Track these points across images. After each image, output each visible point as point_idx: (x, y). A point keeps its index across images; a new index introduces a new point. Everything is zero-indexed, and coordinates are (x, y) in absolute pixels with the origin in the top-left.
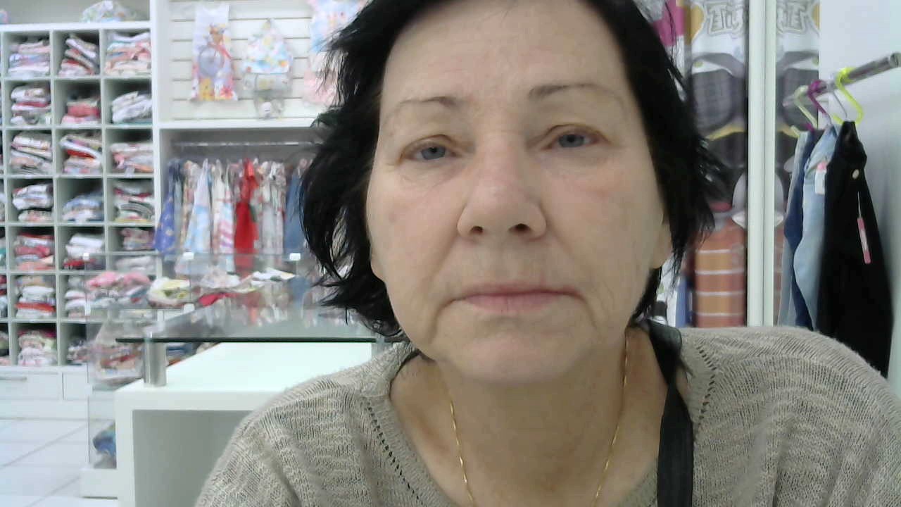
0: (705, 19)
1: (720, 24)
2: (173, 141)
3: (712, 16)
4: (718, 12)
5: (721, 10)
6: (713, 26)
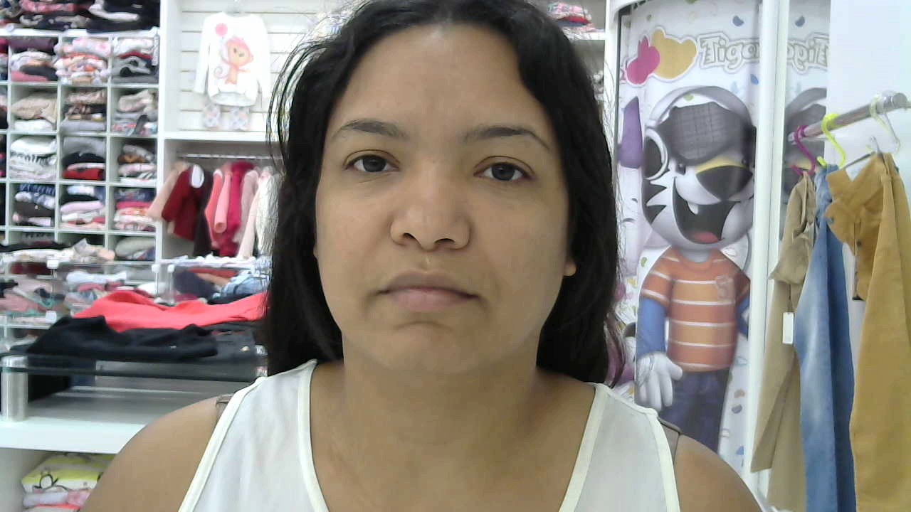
0: (698, 52)
1: (711, 58)
2: (177, 152)
3: (705, 49)
4: (711, 46)
5: (714, 43)
6: (706, 60)
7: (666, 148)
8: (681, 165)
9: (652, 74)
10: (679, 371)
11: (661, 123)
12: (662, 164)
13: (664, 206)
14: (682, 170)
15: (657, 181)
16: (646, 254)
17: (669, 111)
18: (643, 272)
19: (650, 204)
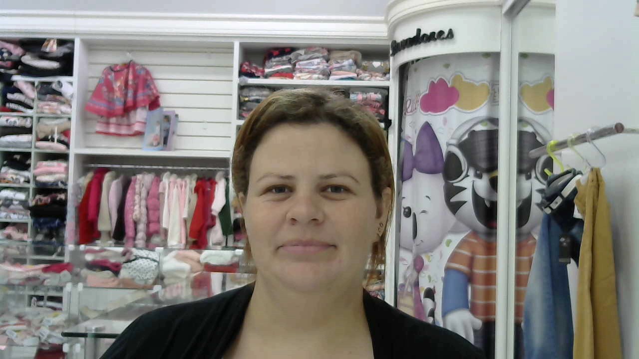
2: (83, 163)
7: (465, 159)
8: (478, 172)
9: (453, 106)
10: (479, 323)
11: (461, 141)
12: (461, 172)
13: (465, 202)
14: (479, 176)
15: (457, 183)
16: (450, 237)
17: (468, 132)
18: (448, 251)
19: (453, 200)
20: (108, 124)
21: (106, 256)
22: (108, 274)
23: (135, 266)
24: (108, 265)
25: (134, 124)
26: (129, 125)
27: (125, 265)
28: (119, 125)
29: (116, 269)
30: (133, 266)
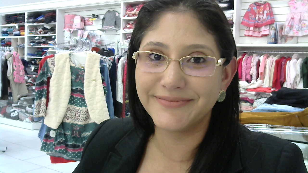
20: (249, 31)
21: (247, 96)
22: (248, 104)
23: (261, 101)
24: (248, 100)
25: (261, 31)
26: (259, 32)
27: (256, 100)
28: (254, 32)
29: (252, 102)
30: (259, 101)
